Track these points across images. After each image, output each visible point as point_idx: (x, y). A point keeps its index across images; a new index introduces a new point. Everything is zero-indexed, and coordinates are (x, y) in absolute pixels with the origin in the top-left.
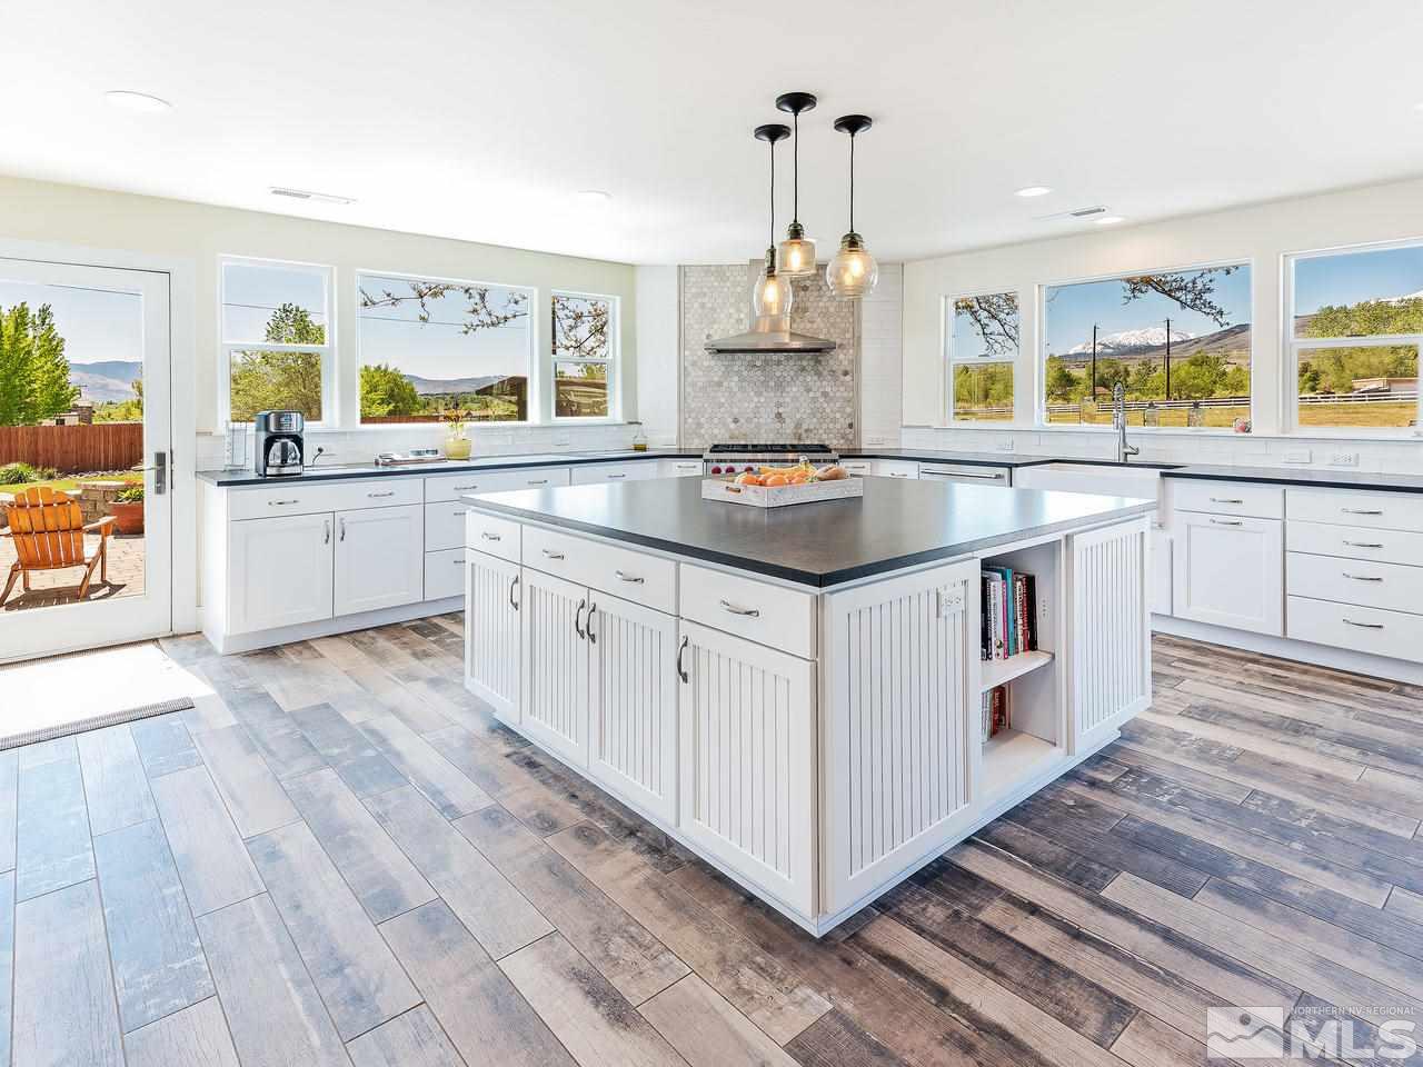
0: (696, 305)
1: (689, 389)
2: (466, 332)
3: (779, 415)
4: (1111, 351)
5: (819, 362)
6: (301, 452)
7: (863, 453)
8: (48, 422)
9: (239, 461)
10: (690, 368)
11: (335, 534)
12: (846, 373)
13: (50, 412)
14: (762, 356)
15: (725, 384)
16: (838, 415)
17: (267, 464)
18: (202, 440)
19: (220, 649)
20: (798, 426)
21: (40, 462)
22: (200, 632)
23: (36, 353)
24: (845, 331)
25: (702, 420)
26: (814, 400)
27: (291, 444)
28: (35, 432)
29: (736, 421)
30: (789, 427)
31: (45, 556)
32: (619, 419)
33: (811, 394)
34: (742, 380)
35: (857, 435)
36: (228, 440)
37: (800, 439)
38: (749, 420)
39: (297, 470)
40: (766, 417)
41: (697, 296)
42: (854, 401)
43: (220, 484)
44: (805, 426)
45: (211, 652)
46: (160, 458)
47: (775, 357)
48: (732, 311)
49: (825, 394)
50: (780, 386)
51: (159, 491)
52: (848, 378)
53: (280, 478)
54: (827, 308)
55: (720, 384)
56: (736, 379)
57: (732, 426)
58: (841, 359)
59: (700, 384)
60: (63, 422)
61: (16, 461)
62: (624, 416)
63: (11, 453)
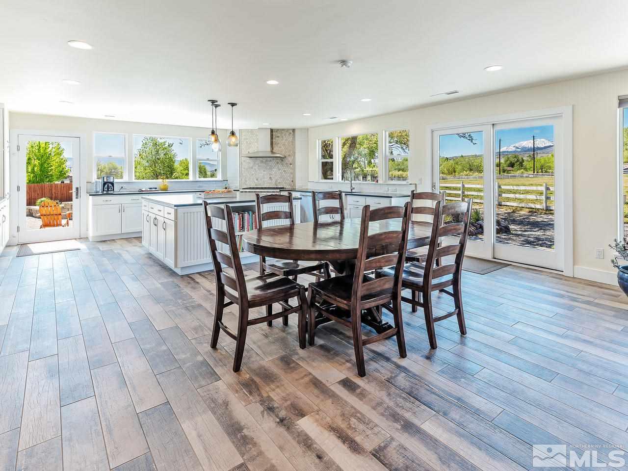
0: (245, 142)
1: (243, 169)
2: (201, 147)
3: (270, 178)
4: (520, 150)
5: (283, 160)
6: (113, 187)
7: (296, 190)
8: (58, 182)
9: (98, 190)
10: (243, 162)
11: (121, 210)
12: (291, 164)
13: (58, 178)
14: (265, 159)
15: (254, 168)
16: (288, 178)
17: (104, 190)
18: (89, 184)
19: (91, 241)
20: (276, 181)
21: (53, 198)
22: (87, 238)
23: (53, 154)
24: (290, 151)
25: (247, 180)
26: (281, 173)
27: (110, 185)
28: (51, 186)
29: (257, 180)
30: (274, 181)
31: (50, 223)
32: (221, 179)
33: (280, 171)
34: (259, 166)
35: (294, 185)
36: (95, 184)
37: (277, 186)
38: (261, 179)
39: (112, 192)
40: (267, 179)
41: (245, 139)
42: (293, 174)
43: (90, 195)
44: (278, 181)
45: (89, 241)
46: (77, 189)
47: (269, 159)
48: (256, 144)
49: (284, 171)
50: (271, 169)
51: (77, 198)
52: (291, 166)
53: (108, 194)
54: (284, 143)
55: (252, 168)
56: (257, 166)
57: (256, 181)
58: (290, 159)
59: (246, 168)
60: (63, 182)
61: (45, 197)
62: (222, 178)
63: (42, 194)
